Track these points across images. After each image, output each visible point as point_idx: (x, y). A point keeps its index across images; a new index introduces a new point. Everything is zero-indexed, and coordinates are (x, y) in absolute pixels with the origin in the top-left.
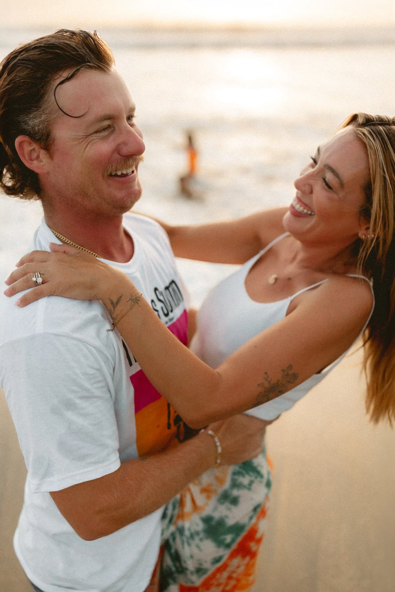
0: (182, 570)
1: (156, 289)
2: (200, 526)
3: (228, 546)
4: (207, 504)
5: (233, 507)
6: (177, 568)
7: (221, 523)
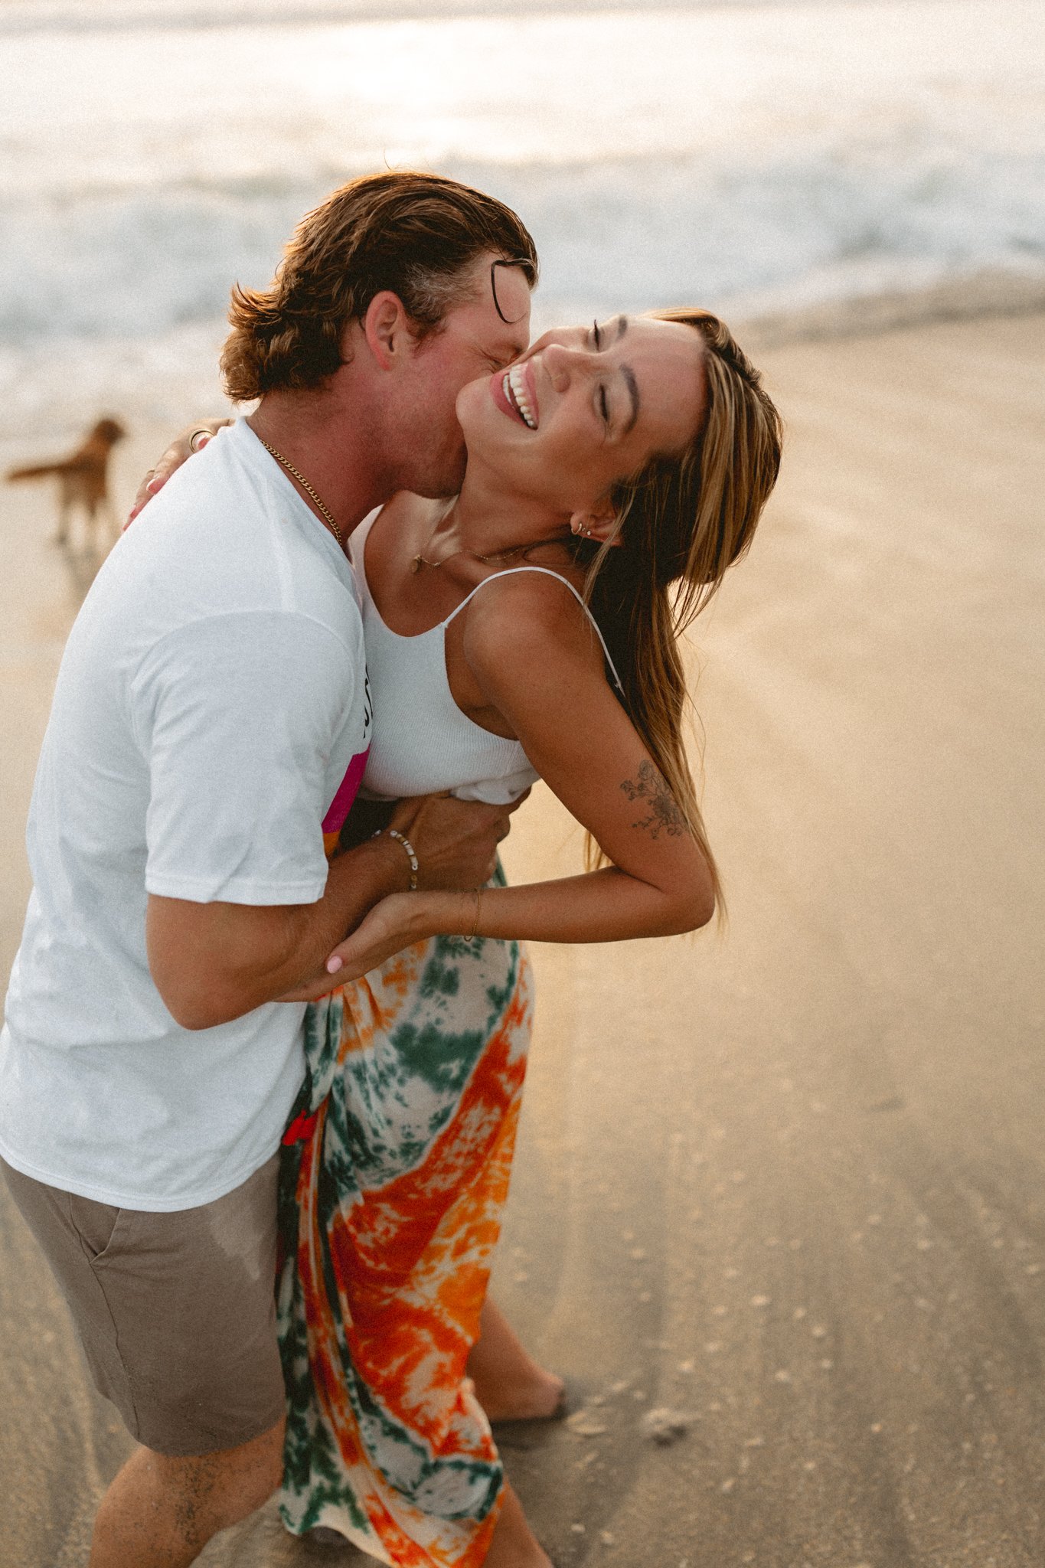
0: (368, 1158)
2: (393, 1056)
3: (457, 1084)
4: (399, 1004)
5: (448, 998)
6: (354, 1156)
7: (431, 1035)
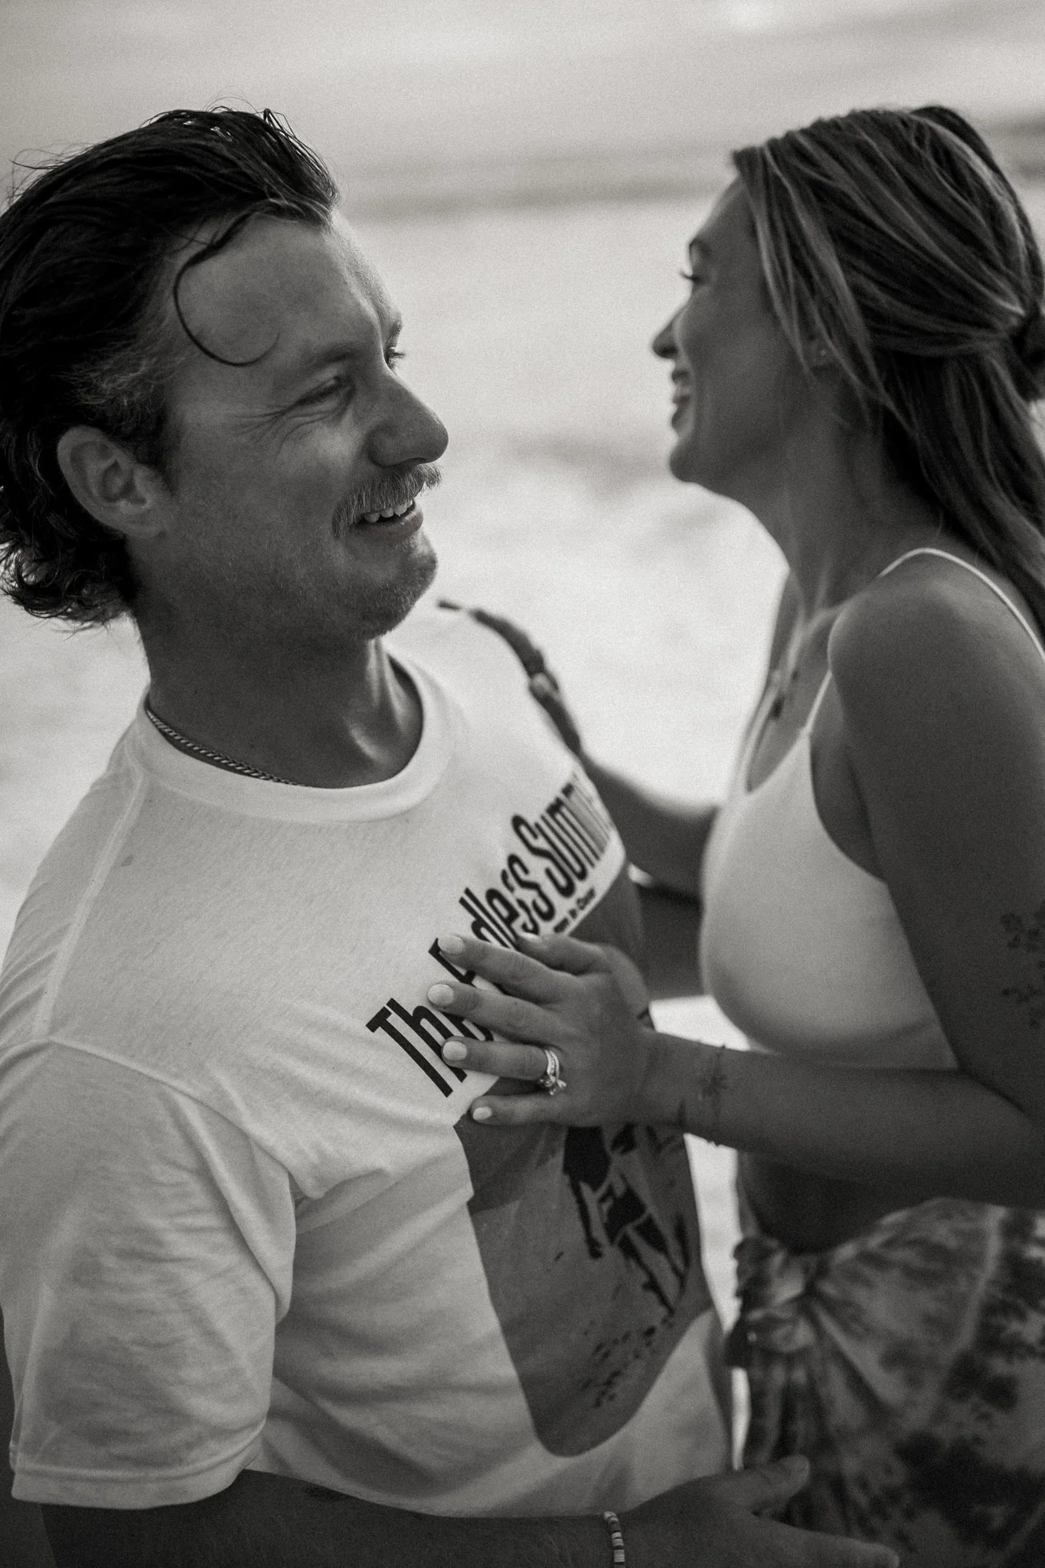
1: (518, 822)
